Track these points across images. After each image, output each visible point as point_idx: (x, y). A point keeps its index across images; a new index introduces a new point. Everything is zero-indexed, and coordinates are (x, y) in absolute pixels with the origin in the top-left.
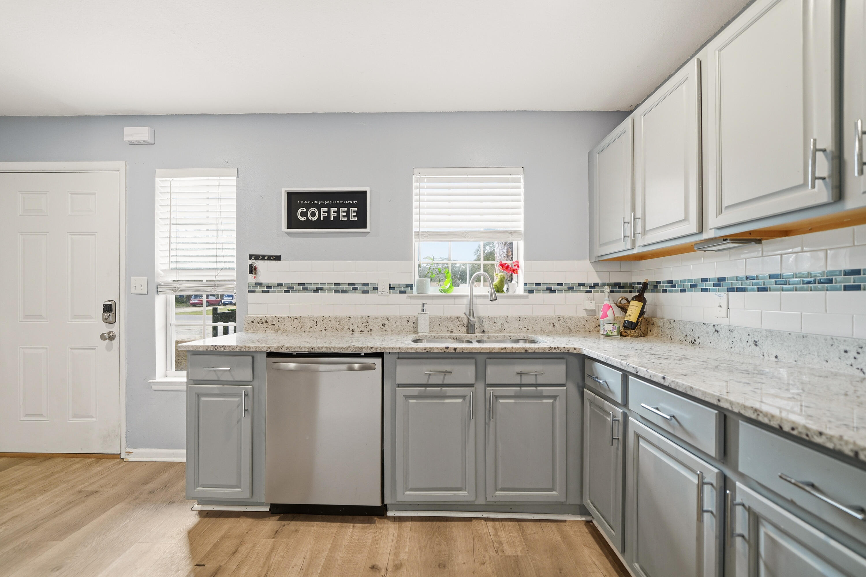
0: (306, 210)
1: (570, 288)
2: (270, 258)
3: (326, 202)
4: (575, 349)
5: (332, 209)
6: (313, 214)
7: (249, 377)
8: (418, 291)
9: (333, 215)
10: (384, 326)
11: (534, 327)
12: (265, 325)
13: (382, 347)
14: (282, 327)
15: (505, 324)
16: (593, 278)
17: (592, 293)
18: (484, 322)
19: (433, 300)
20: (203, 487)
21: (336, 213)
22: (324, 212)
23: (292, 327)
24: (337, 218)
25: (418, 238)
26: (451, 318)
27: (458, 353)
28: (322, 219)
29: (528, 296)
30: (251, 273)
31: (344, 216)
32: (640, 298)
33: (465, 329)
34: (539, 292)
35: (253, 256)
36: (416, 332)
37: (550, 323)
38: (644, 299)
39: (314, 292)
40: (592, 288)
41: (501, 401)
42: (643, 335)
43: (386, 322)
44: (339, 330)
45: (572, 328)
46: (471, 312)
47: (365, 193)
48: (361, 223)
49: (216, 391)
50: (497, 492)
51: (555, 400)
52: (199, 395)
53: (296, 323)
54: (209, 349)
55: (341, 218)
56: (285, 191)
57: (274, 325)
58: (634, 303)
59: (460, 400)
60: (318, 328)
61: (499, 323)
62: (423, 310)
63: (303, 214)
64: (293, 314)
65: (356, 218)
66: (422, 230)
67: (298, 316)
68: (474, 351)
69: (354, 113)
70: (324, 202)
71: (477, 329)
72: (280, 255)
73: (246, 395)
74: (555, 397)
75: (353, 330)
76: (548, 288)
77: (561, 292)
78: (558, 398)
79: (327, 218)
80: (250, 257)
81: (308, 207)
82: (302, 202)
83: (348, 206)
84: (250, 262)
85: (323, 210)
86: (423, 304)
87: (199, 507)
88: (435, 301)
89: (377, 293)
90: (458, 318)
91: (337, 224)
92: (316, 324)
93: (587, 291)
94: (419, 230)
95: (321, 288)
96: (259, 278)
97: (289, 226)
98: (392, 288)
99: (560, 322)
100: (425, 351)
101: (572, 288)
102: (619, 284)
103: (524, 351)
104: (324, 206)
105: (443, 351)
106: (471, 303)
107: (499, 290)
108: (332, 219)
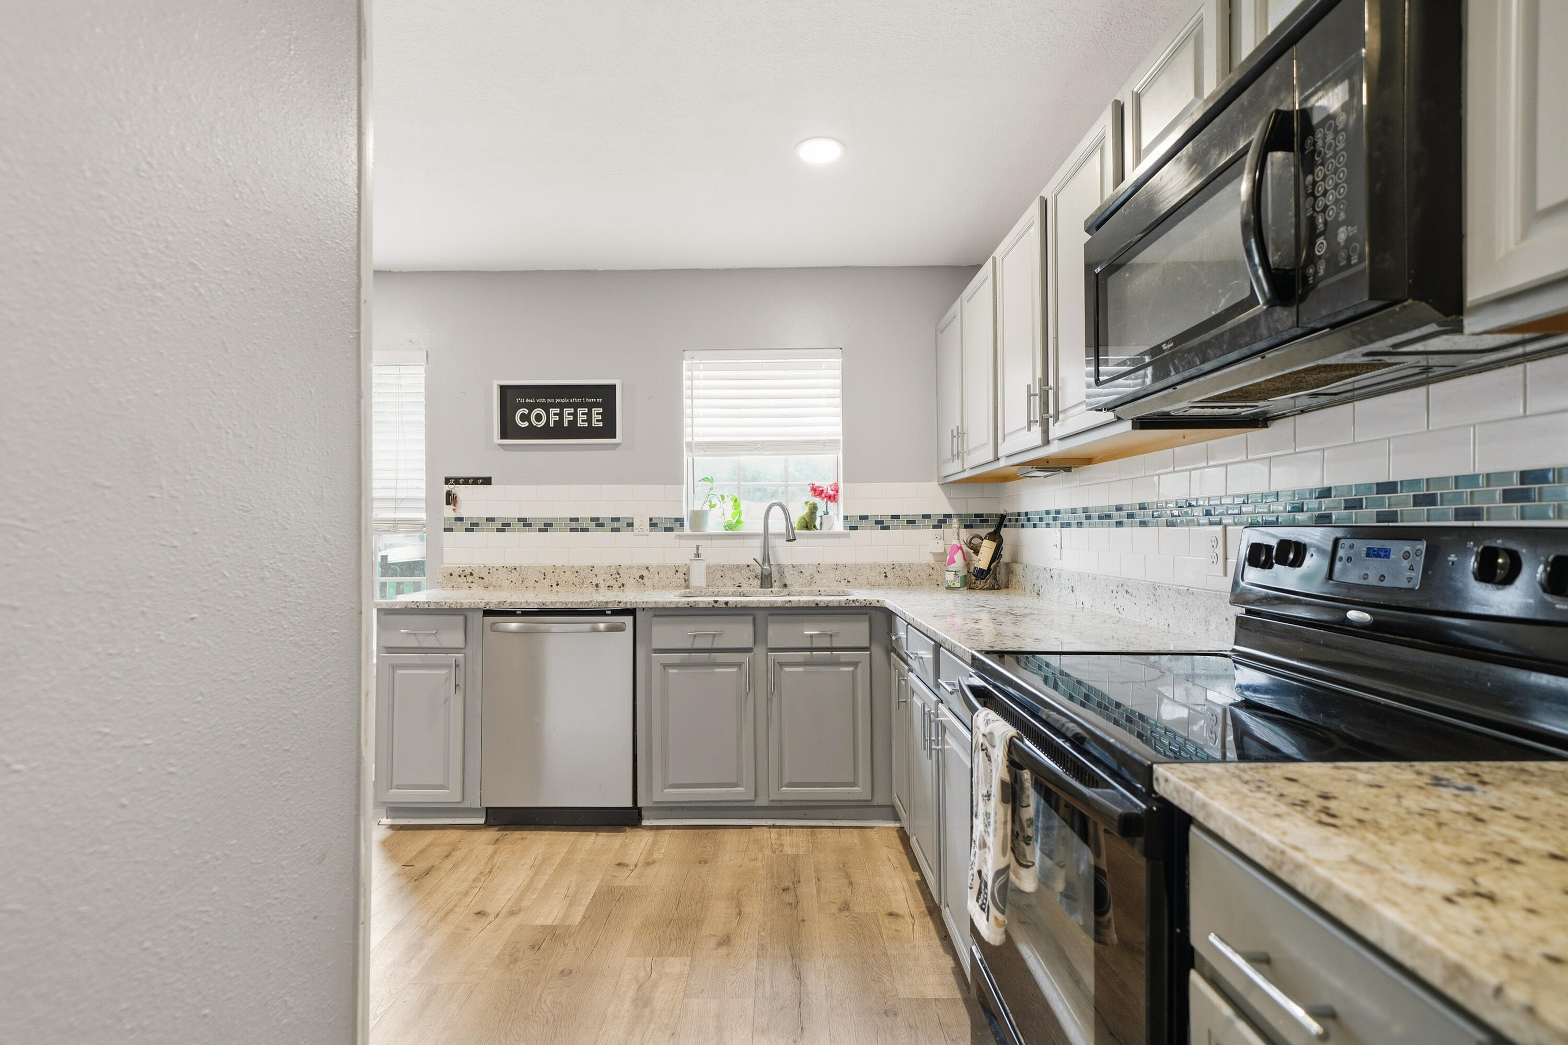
0: (527, 411)
1: (909, 522)
2: (475, 481)
3: (557, 401)
4: (878, 602)
5: (567, 411)
6: (539, 418)
7: (461, 644)
8: (692, 528)
9: (567, 419)
10: (643, 579)
11: (858, 577)
12: (470, 579)
13: (633, 601)
14: (493, 582)
15: (816, 574)
16: (944, 507)
17: (942, 529)
18: (786, 570)
19: (713, 541)
20: (398, 789)
21: (572, 416)
22: (555, 414)
23: (509, 582)
24: (573, 423)
25: (691, 451)
26: (738, 566)
27: (730, 607)
28: (552, 425)
29: (849, 534)
30: (448, 503)
31: (583, 421)
32: (995, 536)
33: (758, 582)
34: (865, 528)
35: (451, 479)
36: (687, 587)
37: (880, 573)
38: (1001, 536)
39: (540, 530)
40: (943, 521)
41: (787, 669)
42: (995, 587)
43: (645, 573)
44: (578, 586)
45: (912, 579)
46: (766, 558)
47: (613, 387)
48: (608, 430)
49: (418, 662)
50: (784, 788)
51: (856, 668)
52: (394, 667)
53: (514, 576)
54: (409, 606)
55: (580, 423)
56: (498, 385)
57: (483, 578)
58: (986, 543)
59: (735, 670)
60: (547, 583)
61: (807, 574)
62: (698, 555)
63: (524, 418)
64: (511, 563)
65: (601, 423)
66: (696, 439)
67: (517, 566)
68: (750, 605)
69: (596, 271)
70: (555, 401)
71: (775, 581)
72: (491, 478)
73: (457, 666)
74: (855, 664)
75: (597, 585)
76: (877, 522)
77: (897, 527)
78: (860, 665)
79: (559, 423)
80: (447, 481)
81: (531, 407)
82: (522, 401)
83: (590, 406)
84: (447, 488)
85: (553, 412)
86: (698, 547)
87: (389, 821)
88: (716, 543)
89: (633, 531)
90: (748, 566)
91: (573, 432)
92: (544, 577)
93: (934, 527)
94: (691, 440)
95: (551, 525)
96: (460, 510)
97: (504, 436)
98: (653, 525)
99: (895, 570)
100: (688, 606)
101: (913, 522)
102: (981, 515)
103: (814, 605)
104: (554, 406)
105: (711, 606)
106: (766, 545)
107: (809, 526)
108: (566, 425)
